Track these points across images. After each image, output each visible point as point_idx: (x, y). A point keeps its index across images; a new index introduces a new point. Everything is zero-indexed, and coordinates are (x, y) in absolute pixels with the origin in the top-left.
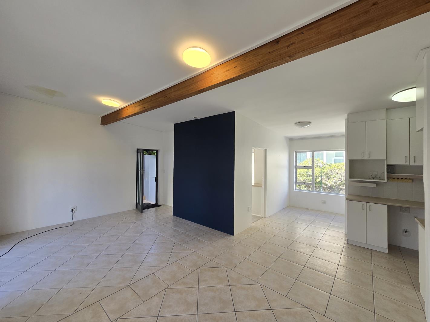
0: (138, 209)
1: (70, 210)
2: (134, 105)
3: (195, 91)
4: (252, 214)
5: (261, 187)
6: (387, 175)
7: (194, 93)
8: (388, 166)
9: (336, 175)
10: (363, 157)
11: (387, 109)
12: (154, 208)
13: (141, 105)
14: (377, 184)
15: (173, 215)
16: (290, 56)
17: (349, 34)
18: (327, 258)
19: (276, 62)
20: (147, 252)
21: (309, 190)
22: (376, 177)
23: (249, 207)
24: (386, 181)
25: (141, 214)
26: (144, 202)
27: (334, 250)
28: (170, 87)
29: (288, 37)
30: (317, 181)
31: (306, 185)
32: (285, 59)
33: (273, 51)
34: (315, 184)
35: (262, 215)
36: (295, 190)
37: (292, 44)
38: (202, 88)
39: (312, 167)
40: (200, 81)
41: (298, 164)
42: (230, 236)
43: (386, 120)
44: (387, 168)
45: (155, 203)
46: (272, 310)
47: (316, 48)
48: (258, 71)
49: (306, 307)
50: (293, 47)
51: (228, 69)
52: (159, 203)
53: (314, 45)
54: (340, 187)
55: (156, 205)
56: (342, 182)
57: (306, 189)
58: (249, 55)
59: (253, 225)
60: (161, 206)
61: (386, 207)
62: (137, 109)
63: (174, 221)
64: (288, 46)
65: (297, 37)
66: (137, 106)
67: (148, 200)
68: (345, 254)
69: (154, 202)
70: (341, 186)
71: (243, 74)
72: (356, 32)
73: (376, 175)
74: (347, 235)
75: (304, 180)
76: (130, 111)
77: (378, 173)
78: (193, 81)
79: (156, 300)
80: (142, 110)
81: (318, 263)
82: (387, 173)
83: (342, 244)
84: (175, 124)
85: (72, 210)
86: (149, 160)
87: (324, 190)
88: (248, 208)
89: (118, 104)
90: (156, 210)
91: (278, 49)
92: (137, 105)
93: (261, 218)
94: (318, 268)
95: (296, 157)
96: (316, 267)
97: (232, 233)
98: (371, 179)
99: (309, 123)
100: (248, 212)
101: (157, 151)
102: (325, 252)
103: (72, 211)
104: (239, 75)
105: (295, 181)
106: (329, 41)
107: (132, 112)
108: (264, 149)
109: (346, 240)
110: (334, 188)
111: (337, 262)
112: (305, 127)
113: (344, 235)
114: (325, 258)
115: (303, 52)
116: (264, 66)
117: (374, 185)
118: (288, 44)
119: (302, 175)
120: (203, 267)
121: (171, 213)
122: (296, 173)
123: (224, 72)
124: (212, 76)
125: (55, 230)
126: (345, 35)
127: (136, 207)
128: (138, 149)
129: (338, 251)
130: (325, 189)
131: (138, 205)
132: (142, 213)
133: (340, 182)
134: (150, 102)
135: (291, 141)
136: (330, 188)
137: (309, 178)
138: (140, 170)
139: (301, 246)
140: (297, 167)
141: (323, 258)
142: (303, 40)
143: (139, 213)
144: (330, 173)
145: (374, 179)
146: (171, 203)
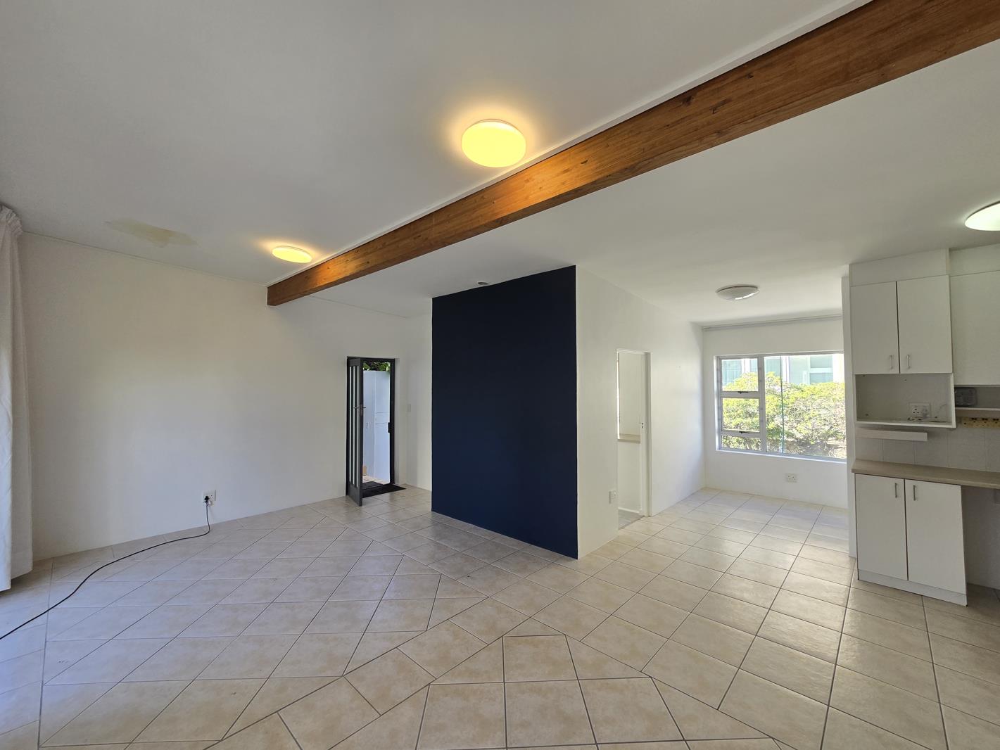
0: (352, 497)
1: (203, 500)
2: (342, 258)
3: (487, 221)
4: (620, 508)
5: (639, 442)
6: (956, 410)
7: (485, 225)
8: (956, 388)
9: (817, 413)
10: (892, 368)
11: (951, 250)
12: (387, 495)
13: (359, 257)
14: (931, 433)
15: (432, 510)
16: (719, 132)
17: (871, 71)
18: (810, 616)
19: (684, 147)
20: (379, 596)
21: (750, 450)
22: (925, 416)
23: (612, 490)
24: (954, 425)
25: (358, 508)
26: (366, 479)
27: (824, 595)
28: (429, 215)
29: (714, 87)
30: (771, 426)
31: (743, 438)
32: (706, 140)
33: (677, 122)
34: (766, 434)
35: (642, 510)
36: (720, 449)
37: (725, 102)
38: (505, 214)
39: (760, 395)
40: (499, 198)
41: (725, 388)
42: (568, 561)
43: (950, 277)
44: (955, 394)
45: (388, 481)
46: (686, 741)
47: (785, 110)
48: (639, 169)
49: (771, 737)
50: (726, 109)
51: (567, 168)
52: (399, 483)
53: (780, 104)
54: (827, 440)
55: (391, 487)
56: (831, 427)
57: (742, 446)
58: (618, 134)
59: (621, 533)
60: (403, 489)
61: (958, 490)
62: (351, 267)
63: (434, 523)
64: (714, 109)
65: (736, 85)
66: (352, 261)
67: (372, 475)
68: (854, 607)
69: (386, 481)
70: (830, 439)
71: (604, 177)
72: (890, 65)
73: (926, 411)
74: (856, 559)
75: (737, 426)
76: (335, 272)
77: (930, 406)
78: (482, 197)
79: (408, 713)
80: (362, 268)
81: (790, 628)
82: (956, 406)
83: (846, 582)
84: (434, 300)
85: (207, 499)
86: (376, 383)
87: (788, 448)
88: (610, 493)
89: (308, 255)
90: (392, 499)
91: (690, 116)
92: (350, 257)
93: (639, 517)
94: (791, 641)
95: (719, 370)
96: (784, 636)
97: (574, 555)
98: (913, 423)
99: (753, 288)
100: (610, 502)
101: (393, 361)
102: (804, 602)
103: (207, 502)
104: (594, 179)
105: (719, 429)
106: (820, 91)
107: (340, 274)
108: (643, 354)
109: (855, 572)
110: (812, 443)
111: (838, 625)
112: (741, 298)
113: (848, 559)
114: (806, 617)
115: (752, 122)
116: (655, 158)
117: (923, 437)
118: (714, 103)
119: (735, 414)
120: (511, 634)
121: (428, 506)
122: (720, 408)
123: (558, 175)
124: (528, 184)
125: (169, 544)
126: (859, 76)
127: (347, 493)
128: (349, 359)
129: (836, 597)
130: (788, 446)
131: (351, 486)
132: (361, 505)
133: (827, 428)
134: (380, 249)
135: (706, 331)
136: (803, 443)
137: (749, 420)
138: (356, 406)
139: (744, 584)
140: (721, 395)
141: (801, 614)
142: (752, 92)
143: (354, 505)
144: (801, 406)
145: (920, 420)
146: (425, 482)
